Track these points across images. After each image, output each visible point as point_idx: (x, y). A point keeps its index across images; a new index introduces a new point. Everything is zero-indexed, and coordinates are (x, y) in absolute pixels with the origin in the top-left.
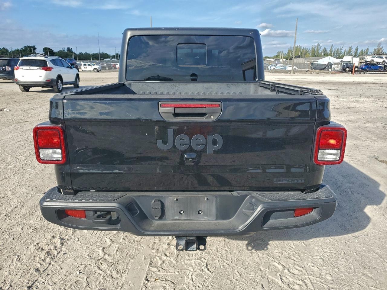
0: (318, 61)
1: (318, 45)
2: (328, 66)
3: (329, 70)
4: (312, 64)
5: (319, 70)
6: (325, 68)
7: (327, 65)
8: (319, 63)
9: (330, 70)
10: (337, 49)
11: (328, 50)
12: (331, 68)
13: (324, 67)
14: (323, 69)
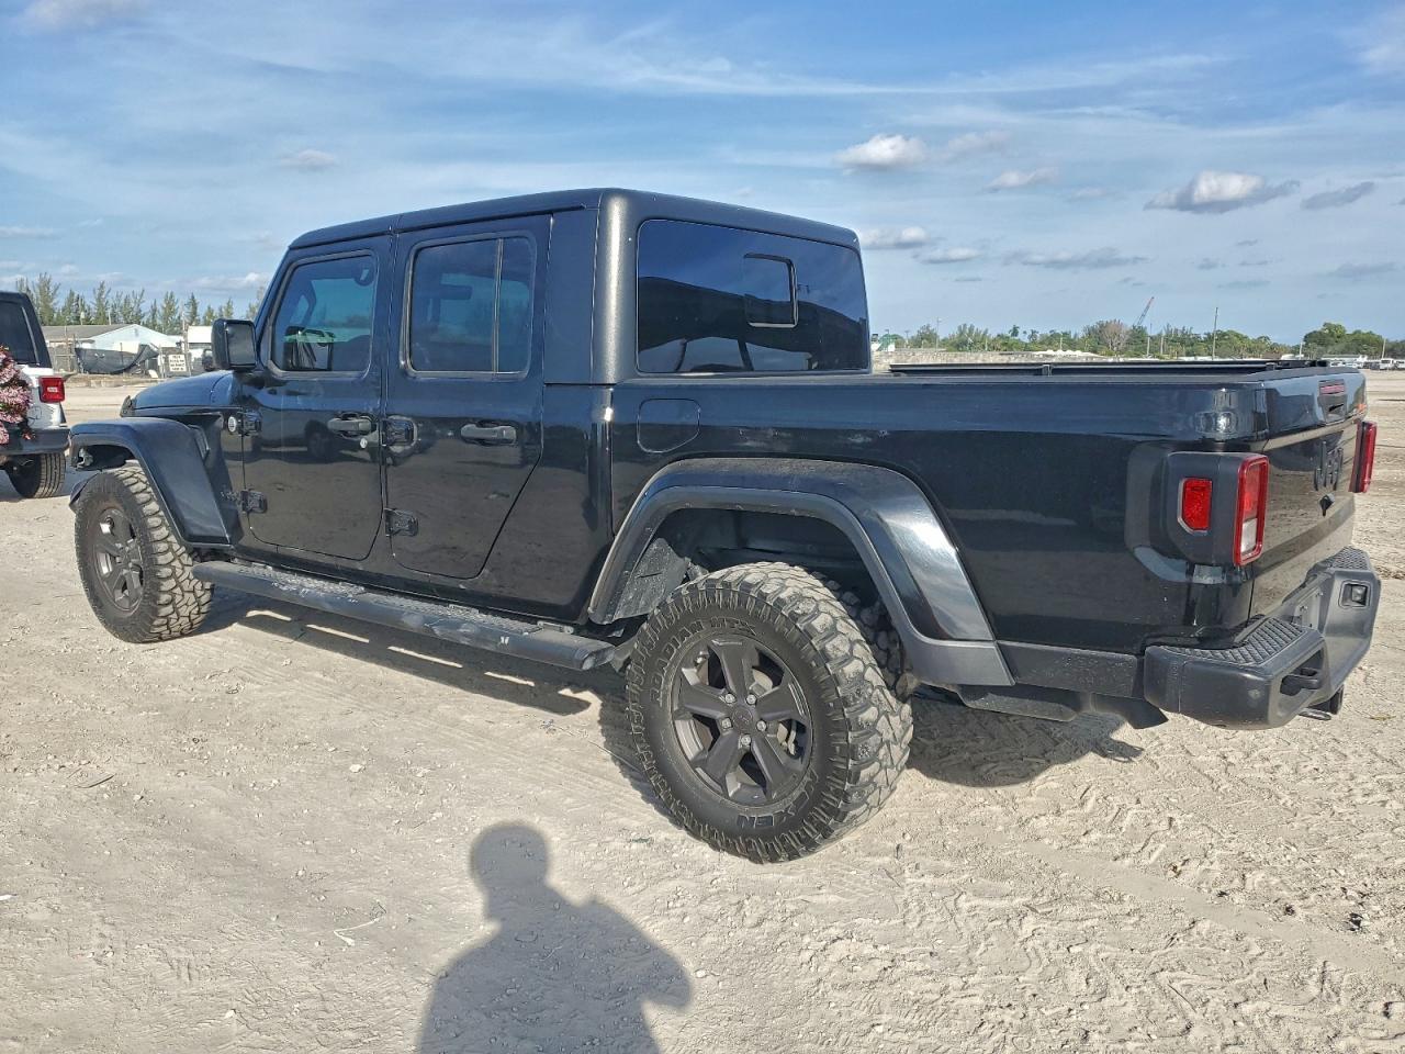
0: (92, 342)
1: (41, 280)
2: (142, 359)
3: (147, 374)
4: (78, 351)
5: (111, 374)
6: (133, 365)
7: (139, 355)
8: (98, 346)
9: (153, 373)
10: (122, 302)
11: (90, 302)
12: (154, 366)
13: (126, 363)
14: (127, 369)
